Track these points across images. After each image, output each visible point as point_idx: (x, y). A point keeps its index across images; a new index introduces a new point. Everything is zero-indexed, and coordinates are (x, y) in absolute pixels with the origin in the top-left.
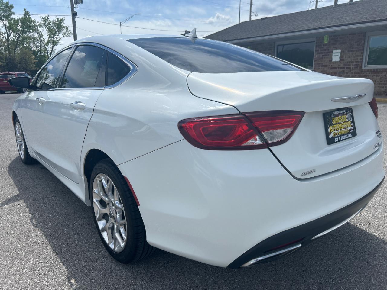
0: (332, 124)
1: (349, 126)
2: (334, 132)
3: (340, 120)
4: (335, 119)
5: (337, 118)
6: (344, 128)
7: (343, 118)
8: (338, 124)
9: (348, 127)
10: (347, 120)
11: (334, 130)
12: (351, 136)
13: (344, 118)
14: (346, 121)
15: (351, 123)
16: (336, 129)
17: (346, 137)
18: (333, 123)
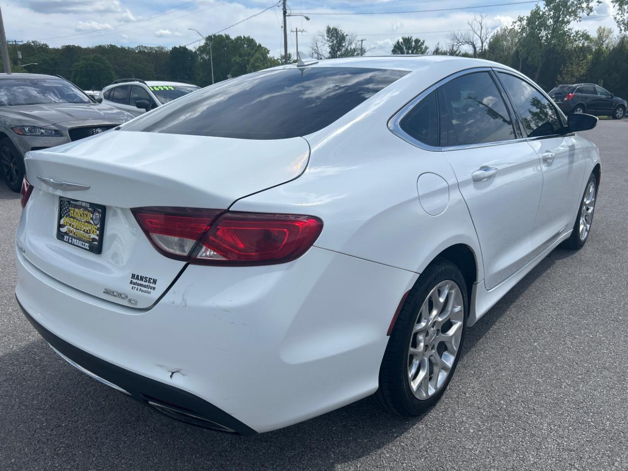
0: (69, 215)
1: (93, 233)
2: (69, 227)
3: (81, 215)
4: (74, 210)
5: (77, 210)
6: (84, 231)
7: (85, 216)
8: (77, 220)
9: (90, 233)
10: (92, 222)
11: (70, 225)
12: (88, 248)
13: (87, 215)
14: (89, 223)
15: (98, 230)
16: (73, 225)
17: (80, 243)
18: (71, 215)
